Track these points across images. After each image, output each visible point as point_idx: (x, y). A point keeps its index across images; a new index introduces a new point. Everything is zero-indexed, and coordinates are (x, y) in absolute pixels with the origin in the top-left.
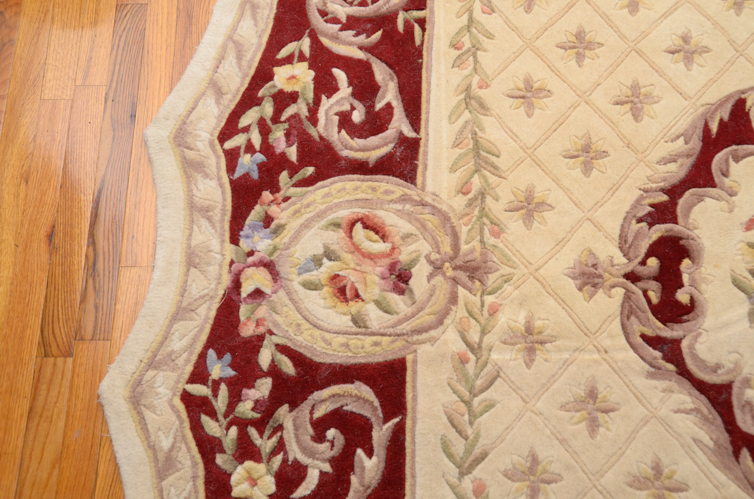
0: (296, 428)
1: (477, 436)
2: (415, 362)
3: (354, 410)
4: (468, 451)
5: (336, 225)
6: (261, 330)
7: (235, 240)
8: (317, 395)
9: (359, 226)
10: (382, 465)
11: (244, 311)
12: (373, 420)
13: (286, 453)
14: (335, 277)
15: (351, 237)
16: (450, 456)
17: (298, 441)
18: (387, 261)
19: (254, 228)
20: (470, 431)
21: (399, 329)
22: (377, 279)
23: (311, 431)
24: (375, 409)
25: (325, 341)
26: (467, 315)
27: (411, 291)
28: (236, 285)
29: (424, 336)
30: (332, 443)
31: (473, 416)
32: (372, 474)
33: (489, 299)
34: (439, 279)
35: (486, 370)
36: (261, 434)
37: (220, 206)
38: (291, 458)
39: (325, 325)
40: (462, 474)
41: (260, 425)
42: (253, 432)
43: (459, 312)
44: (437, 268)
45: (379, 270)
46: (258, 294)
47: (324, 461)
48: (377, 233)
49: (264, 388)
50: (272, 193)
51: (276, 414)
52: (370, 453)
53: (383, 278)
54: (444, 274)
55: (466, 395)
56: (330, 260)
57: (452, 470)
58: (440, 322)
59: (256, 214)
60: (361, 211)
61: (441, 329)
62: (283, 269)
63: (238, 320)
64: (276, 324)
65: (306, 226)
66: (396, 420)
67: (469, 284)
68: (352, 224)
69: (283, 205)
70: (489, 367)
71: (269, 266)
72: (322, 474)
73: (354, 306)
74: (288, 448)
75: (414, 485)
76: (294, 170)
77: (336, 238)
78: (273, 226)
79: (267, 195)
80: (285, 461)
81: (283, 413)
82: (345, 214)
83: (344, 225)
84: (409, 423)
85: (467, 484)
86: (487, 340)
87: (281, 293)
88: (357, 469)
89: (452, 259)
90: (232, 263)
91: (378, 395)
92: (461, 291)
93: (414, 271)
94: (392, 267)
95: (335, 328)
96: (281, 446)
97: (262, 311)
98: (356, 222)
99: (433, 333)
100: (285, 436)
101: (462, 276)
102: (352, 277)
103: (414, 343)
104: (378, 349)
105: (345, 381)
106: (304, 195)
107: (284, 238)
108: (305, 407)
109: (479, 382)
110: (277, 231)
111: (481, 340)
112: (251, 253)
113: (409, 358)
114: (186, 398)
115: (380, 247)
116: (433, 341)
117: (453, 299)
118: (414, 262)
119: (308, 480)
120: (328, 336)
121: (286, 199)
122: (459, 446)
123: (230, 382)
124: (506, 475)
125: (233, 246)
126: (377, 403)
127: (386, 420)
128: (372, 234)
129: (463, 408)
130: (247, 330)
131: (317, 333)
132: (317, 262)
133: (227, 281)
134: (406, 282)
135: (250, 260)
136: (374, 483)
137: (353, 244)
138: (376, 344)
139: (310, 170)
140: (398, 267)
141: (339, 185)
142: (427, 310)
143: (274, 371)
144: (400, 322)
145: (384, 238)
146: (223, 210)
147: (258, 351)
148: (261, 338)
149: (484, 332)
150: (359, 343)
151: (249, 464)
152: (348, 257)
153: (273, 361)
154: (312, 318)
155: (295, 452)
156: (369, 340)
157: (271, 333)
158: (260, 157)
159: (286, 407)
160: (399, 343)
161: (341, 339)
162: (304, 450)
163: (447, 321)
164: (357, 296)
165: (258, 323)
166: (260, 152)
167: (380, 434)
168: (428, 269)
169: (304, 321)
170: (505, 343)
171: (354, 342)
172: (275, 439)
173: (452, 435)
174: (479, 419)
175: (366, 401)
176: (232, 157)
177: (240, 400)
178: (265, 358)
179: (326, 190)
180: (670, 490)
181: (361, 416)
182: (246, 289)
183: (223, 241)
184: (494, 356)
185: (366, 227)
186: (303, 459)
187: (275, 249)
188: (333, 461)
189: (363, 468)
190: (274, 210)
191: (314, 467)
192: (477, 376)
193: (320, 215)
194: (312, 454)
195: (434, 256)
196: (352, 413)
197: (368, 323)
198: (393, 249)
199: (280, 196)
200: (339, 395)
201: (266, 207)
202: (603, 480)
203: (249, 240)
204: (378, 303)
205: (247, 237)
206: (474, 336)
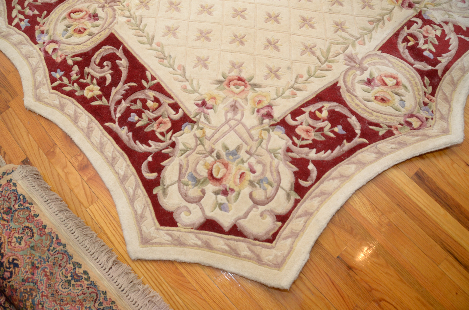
0: (94, 70)
1: (148, 34)
2: (115, 31)
3: (107, 53)
4: (148, 39)
5: (65, 18)
6: (63, 57)
7: (36, 43)
8: (93, 58)
9: (72, 14)
10: (126, 59)
11: (54, 57)
12: (114, 51)
13: (95, 78)
14: (75, 30)
15: (71, 18)
16: (144, 43)
17: (97, 72)
18: (88, 15)
19: (39, 36)
20: (145, 34)
21: (104, 28)
22: (88, 22)
23: (98, 67)
24: (113, 49)
25: (85, 45)
26: (121, 11)
27: (100, 17)
28: (46, 53)
29: (113, 24)
30: (108, 66)
31: (143, 31)
32: (125, 63)
33: (124, 4)
34: (106, 9)
35: (137, 19)
36: (84, 79)
37: (24, 39)
38: (98, 78)
39: (81, 42)
40: (151, 45)
41: (82, 77)
42: (82, 80)
43: (118, 12)
44: (103, 7)
45: (86, 19)
46: (54, 50)
47: (108, 71)
48: (78, 12)
49: (76, 68)
50: (38, 25)
51: (85, 71)
52: (120, 59)
53: (89, 20)
54: (106, 7)
55: (137, 28)
56: (70, 27)
57: (148, 46)
58: (115, 18)
59: (37, 33)
60: (70, 10)
61: (116, 19)
62: (57, 38)
63: (54, 60)
64: (66, 52)
65: (55, 25)
66: (122, 46)
67: (115, 4)
68: (69, 15)
69: (44, 25)
70: (138, 18)
71: (53, 41)
72: (111, 74)
73: (87, 32)
74: (95, 76)
75: (139, 57)
76: (40, 16)
77: (67, 22)
78: (45, 32)
79: (37, 27)
80: (97, 79)
81: (87, 70)
82: (65, 14)
83: (67, 17)
84: (126, 45)
85: (154, 45)
86: (132, 12)
87: (61, 45)
88: (120, 65)
89: (106, 2)
90: (40, 49)
91: (111, 45)
92: (115, 7)
93: (97, 12)
94: (90, 16)
95: (85, 41)
96: (93, 77)
97: (60, 53)
98: (70, 13)
99: (115, 21)
100: (92, 74)
101: (112, 4)
102: (80, 26)
103: (111, 27)
104: (102, 36)
105: (98, 50)
106: (48, 19)
107: (51, 32)
108: (92, 63)
109: (138, 23)
110: (47, 33)
111: (130, 14)
112: (44, 43)
113: (113, 32)
114: (54, 88)
115: (82, 14)
116: (117, 23)
117: (114, 10)
118: (95, 10)
119: (107, 78)
120: (85, 44)
121: (44, 24)
122: (144, 39)
123: (64, 75)
124: (163, 36)
125: (37, 45)
126: (112, 47)
127: (118, 49)
128: (77, 13)
129: (138, 31)
130: (59, 60)
131: (81, 46)
132: (66, 30)
133: (42, 54)
134: (97, 16)
135: (45, 44)
136: (128, 64)
137: (74, 19)
138: (100, 35)
139: (45, 12)
140: (92, 15)
141: (57, 10)
142: (109, 18)
143: (75, 63)
144: (103, 26)
145: (81, 11)
146: (26, 39)
147: (67, 62)
148: (65, 59)
149: (129, 11)
150: (95, 39)
151: (86, 88)
152: (75, 23)
153: (73, 61)
154: (76, 44)
155: (98, 76)
156: (97, 36)
157: (67, 56)
158: (27, 20)
159: (86, 68)
160: (107, 30)
161: (89, 42)
162: (100, 73)
163: (117, 16)
164: (85, 29)
165: (61, 56)
166: (26, 18)
167: (120, 53)
168: (101, 9)
169: (74, 46)
170: (137, 9)
171: (94, 39)
172: (89, 77)
173: (140, 38)
174: (145, 30)
175: (109, 49)
176: (18, 26)
177: (71, 77)
178: (70, 62)
179: (54, 13)
180: (209, 9)
181: (110, 54)
182: (50, 51)
183: (32, 46)
184: (137, 14)
185: (74, 13)
186: (102, 75)
187: (50, 36)
188: (111, 69)
189: (121, 64)
190: (42, 28)
191: (107, 74)
192: (136, 22)
193: (57, 20)
194: (104, 72)
195: (100, 5)
196: (107, 55)
197: (94, 32)
198: (86, 12)
199: (41, 24)
200: (100, 53)
201: (40, 29)
202: (191, 19)
203: (41, 40)
204: (92, 27)
205: (39, 40)
206: (127, 14)
